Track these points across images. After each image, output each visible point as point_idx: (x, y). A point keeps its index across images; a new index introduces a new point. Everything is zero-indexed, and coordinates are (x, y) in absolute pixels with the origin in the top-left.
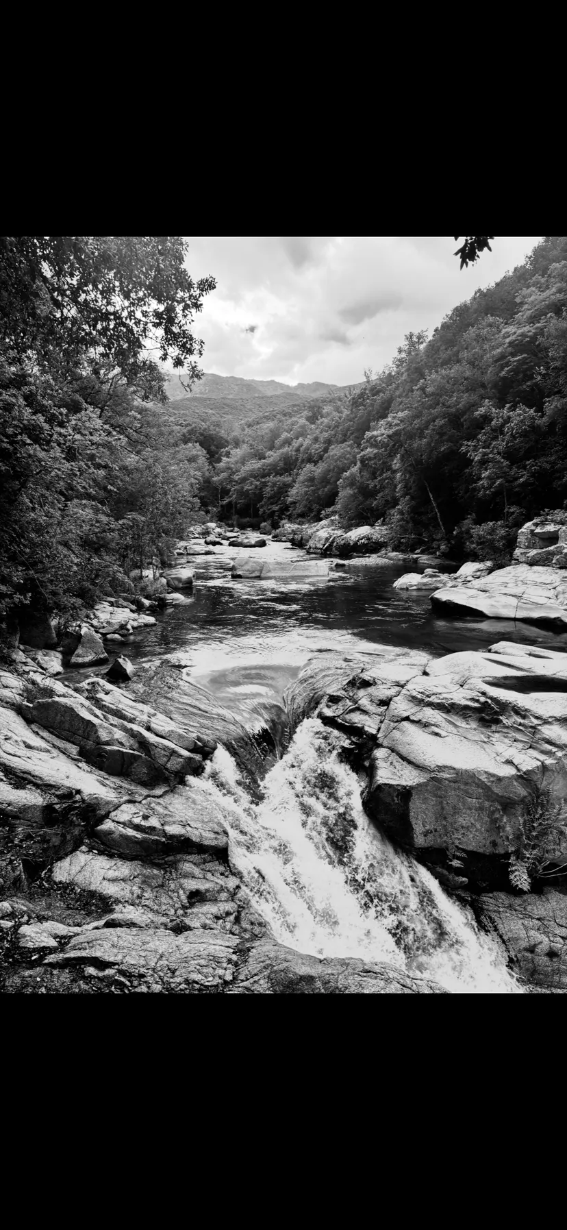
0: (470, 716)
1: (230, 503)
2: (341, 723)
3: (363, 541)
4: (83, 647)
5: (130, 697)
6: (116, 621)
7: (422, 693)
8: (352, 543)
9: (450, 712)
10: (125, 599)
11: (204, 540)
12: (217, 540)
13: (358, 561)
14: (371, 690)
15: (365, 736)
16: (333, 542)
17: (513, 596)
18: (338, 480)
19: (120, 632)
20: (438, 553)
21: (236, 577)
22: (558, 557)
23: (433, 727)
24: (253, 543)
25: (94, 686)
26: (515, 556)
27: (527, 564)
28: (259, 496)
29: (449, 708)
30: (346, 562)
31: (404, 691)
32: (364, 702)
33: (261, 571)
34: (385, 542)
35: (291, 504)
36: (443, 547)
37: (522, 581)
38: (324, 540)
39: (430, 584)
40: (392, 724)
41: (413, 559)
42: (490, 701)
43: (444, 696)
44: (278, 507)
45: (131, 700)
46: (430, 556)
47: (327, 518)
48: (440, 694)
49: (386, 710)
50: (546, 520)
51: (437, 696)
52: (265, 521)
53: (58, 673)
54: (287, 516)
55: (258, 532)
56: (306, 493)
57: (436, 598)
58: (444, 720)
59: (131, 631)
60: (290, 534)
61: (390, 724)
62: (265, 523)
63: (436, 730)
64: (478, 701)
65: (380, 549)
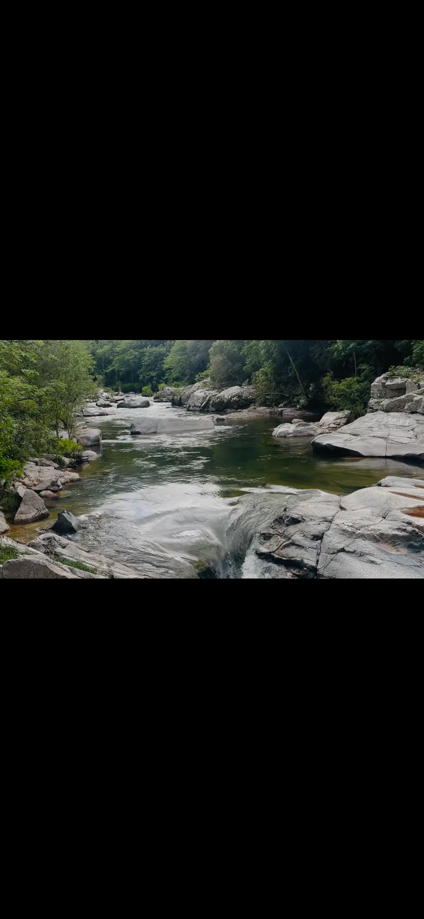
0: (399, 544)
1: (113, 371)
2: (278, 558)
3: (235, 398)
4: (25, 504)
5: (85, 549)
6: (48, 479)
7: (351, 526)
8: (225, 401)
9: (379, 541)
10: (47, 458)
11: (95, 403)
12: (108, 402)
13: (234, 416)
14: (299, 526)
15: (305, 569)
16: (209, 400)
17: (380, 438)
18: (209, 349)
19: (52, 489)
20: (298, 406)
21: (135, 434)
22: (410, 404)
23: (368, 556)
24: (139, 404)
25: (50, 541)
26: (370, 405)
27: (383, 411)
28: (139, 365)
29: (380, 538)
30: (224, 417)
31: (333, 526)
32: (298, 538)
33: (157, 427)
34: (253, 399)
35: (167, 370)
36: (302, 401)
37: (384, 425)
38: (201, 399)
39: (304, 432)
40: (329, 555)
41: (279, 412)
42: (417, 530)
43: (372, 527)
44: (156, 373)
45: (86, 551)
46: (292, 409)
47: (200, 381)
48: (368, 526)
49: (320, 543)
50: (394, 375)
51: (366, 528)
52: (146, 386)
53: (6, 531)
54: (164, 380)
55: (140, 394)
56: (179, 361)
57: (318, 443)
58: (376, 549)
59: (61, 487)
60: (169, 395)
61: (327, 556)
62: (146, 387)
63: (372, 559)
64: (405, 530)
65: (250, 405)
